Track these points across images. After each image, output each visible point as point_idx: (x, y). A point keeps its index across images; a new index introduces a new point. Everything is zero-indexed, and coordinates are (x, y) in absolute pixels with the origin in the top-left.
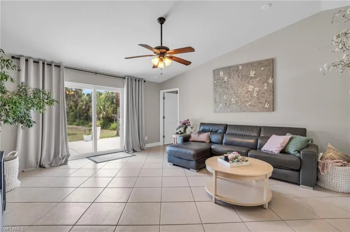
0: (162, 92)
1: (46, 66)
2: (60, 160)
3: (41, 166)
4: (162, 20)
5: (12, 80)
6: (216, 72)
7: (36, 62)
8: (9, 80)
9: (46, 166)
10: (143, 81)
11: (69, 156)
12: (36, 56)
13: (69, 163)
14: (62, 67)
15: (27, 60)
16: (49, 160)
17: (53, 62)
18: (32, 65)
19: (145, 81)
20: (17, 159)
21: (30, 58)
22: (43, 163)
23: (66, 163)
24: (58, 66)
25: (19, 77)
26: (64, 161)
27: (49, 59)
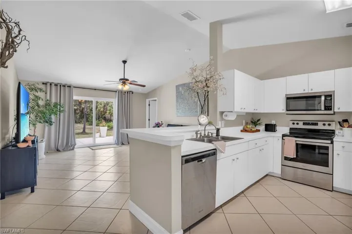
0: (147, 100)
1: (62, 87)
2: (69, 146)
3: (58, 150)
4: (125, 62)
5: (42, 100)
6: (177, 87)
7: (56, 85)
8: (41, 99)
9: (61, 150)
10: (131, 93)
11: (75, 145)
12: (56, 82)
13: (75, 149)
14: (72, 87)
15: (51, 84)
16: (63, 147)
17: (66, 84)
18: (53, 87)
19: (133, 93)
20: (44, 143)
21: (53, 83)
22: (59, 148)
23: (73, 149)
24: (69, 87)
25: (46, 97)
26: (72, 148)
27: (63, 83)
